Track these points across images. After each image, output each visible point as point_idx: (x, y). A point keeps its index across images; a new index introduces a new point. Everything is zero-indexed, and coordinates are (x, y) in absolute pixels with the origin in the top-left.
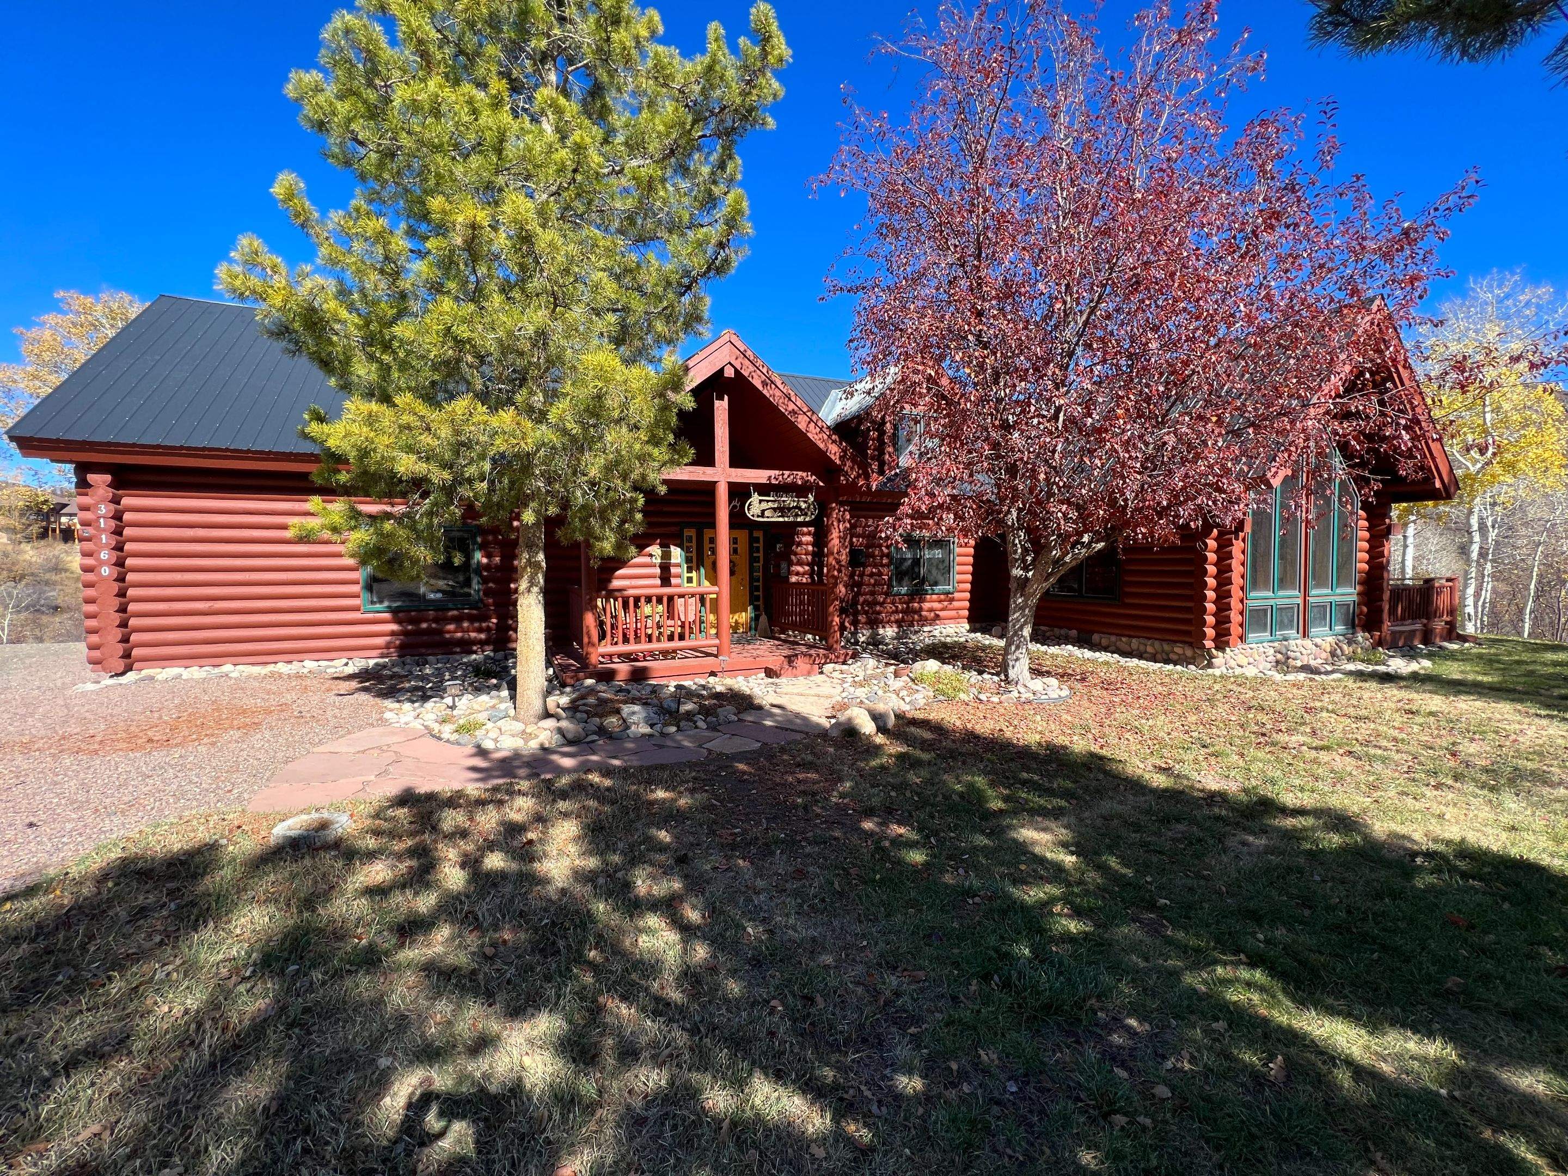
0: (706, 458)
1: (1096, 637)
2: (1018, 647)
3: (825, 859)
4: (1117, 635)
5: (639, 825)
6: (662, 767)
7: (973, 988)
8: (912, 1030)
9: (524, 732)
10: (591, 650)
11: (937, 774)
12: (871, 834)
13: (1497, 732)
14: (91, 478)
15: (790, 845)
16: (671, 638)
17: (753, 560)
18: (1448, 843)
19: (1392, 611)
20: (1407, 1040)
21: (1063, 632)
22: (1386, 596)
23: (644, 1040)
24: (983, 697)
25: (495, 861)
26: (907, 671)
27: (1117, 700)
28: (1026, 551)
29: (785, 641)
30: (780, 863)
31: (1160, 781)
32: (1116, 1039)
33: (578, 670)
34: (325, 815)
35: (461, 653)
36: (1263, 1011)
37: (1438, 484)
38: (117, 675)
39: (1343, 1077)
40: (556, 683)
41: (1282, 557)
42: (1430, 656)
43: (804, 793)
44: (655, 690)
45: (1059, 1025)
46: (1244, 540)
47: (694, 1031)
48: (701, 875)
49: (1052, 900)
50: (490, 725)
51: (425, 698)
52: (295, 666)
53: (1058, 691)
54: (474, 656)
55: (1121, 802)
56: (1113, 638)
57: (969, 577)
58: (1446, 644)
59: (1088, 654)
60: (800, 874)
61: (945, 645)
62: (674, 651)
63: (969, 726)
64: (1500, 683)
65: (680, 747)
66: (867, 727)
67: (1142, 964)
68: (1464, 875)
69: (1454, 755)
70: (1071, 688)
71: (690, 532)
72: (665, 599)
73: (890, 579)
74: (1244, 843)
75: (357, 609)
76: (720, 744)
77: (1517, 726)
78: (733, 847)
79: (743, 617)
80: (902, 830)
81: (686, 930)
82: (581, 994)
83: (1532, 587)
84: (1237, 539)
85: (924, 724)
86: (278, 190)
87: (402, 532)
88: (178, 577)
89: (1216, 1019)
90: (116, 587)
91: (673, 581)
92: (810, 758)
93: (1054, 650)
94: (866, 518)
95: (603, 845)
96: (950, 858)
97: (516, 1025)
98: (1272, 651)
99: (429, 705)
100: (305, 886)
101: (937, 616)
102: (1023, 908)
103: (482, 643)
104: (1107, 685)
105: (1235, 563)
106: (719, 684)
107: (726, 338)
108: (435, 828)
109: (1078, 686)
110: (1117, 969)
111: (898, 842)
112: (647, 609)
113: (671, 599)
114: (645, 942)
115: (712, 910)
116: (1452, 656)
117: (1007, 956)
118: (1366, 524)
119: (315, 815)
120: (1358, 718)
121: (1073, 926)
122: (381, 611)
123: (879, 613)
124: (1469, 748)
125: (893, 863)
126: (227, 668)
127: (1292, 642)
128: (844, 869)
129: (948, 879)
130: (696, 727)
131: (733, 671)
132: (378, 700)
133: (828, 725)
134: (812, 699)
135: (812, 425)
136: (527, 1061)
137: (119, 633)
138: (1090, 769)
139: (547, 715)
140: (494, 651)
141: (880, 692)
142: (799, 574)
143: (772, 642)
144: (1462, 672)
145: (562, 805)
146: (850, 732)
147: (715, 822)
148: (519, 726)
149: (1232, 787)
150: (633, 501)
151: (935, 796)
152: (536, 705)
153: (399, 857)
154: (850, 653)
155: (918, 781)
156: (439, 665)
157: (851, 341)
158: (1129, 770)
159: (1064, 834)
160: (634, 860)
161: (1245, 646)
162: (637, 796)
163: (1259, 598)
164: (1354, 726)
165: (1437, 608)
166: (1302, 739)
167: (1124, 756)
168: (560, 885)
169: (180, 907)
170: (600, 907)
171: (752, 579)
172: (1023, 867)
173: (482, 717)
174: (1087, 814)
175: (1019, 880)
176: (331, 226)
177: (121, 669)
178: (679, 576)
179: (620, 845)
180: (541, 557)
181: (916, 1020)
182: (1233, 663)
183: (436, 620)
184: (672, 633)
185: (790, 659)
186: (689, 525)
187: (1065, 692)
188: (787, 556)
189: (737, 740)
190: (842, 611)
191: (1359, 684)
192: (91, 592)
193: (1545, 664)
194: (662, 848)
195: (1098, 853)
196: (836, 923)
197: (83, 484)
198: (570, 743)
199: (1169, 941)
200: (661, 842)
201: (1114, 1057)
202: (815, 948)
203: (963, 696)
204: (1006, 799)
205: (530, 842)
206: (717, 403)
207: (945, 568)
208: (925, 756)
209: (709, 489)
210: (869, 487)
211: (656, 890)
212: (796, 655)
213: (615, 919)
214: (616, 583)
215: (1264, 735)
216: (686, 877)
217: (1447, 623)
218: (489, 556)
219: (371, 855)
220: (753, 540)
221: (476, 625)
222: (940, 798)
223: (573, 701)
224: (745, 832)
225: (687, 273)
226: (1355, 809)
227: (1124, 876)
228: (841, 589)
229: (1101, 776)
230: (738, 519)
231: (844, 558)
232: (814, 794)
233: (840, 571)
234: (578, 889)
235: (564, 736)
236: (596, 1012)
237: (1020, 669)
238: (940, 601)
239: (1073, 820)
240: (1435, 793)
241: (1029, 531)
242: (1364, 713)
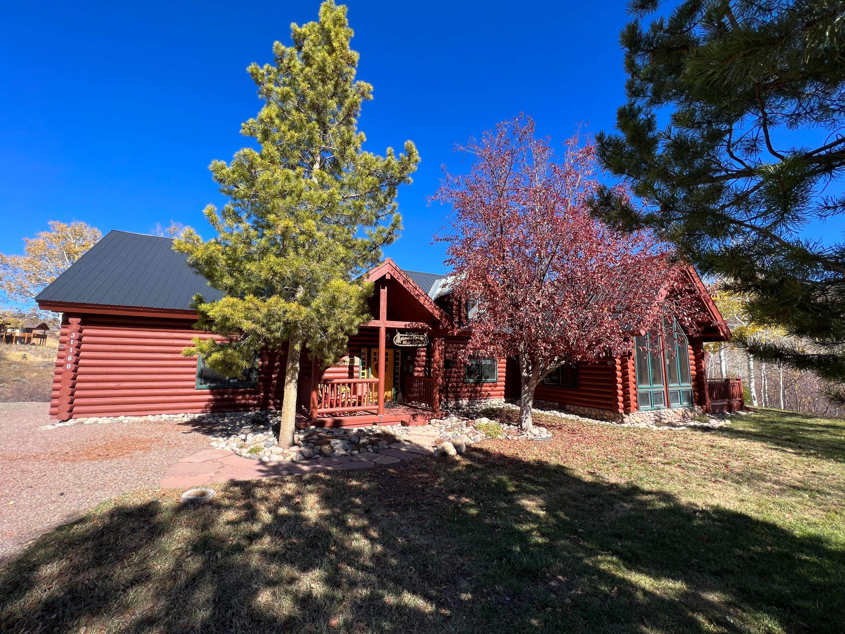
1: (567, 408)
2: (526, 412)
3: (432, 512)
5: (346, 496)
6: (353, 470)
7: (494, 563)
8: (468, 578)
9: (283, 453)
10: (314, 410)
11: (485, 475)
12: (453, 501)
13: (749, 457)
14: (71, 320)
15: (416, 505)
16: (354, 405)
17: (396, 364)
18: (712, 506)
19: (711, 395)
20: (669, 582)
21: (552, 403)
22: (707, 387)
23: (359, 579)
24: (509, 437)
25: (283, 511)
26: (472, 423)
27: (575, 439)
28: (529, 364)
29: (411, 407)
30: (412, 513)
31: (589, 478)
32: (553, 583)
33: (306, 421)
34: (203, 489)
35: (244, 411)
36: (613, 572)
37: (722, 334)
38: (65, 420)
39: (639, 595)
40: (298, 428)
41: (653, 367)
42: (731, 418)
43: (422, 483)
44: (346, 432)
46: (633, 360)
48: (376, 518)
49: (532, 530)
50: (266, 449)
51: (229, 435)
53: (546, 435)
54: (250, 413)
56: (577, 407)
57: (504, 374)
58: (739, 412)
59: (563, 417)
60: (421, 518)
61: (492, 410)
62: (355, 412)
63: (502, 452)
65: (359, 461)
66: (452, 451)
69: (726, 467)
70: (553, 433)
71: (364, 350)
72: (352, 385)
73: (464, 375)
75: (192, 387)
76: (380, 459)
77: (760, 454)
78: (390, 506)
79: (390, 395)
80: (467, 500)
81: (372, 540)
82: (331, 563)
84: (630, 359)
85: (480, 450)
87: (236, 354)
88: (104, 370)
89: (594, 575)
90: (72, 375)
91: (355, 374)
92: (423, 466)
93: (547, 413)
94: (453, 344)
95: (331, 505)
96: (488, 512)
97: (305, 574)
98: (652, 415)
99: (232, 438)
101: (489, 394)
102: (519, 533)
103: (255, 406)
104: (571, 432)
105: (630, 371)
106: (378, 429)
109: (557, 432)
110: (557, 557)
111: (465, 505)
112: (343, 389)
113: (355, 384)
114: (355, 544)
115: (383, 532)
116: (741, 418)
117: (510, 551)
118: (692, 351)
119: (198, 490)
120: (687, 449)
121: (540, 540)
122: (205, 388)
123: (460, 392)
124: (734, 464)
125: (463, 514)
127: (662, 410)
128: (440, 516)
129: (487, 521)
130: (368, 451)
131: (386, 423)
132: (205, 436)
133: (433, 451)
134: (425, 437)
135: (425, 300)
137: (69, 398)
138: (557, 473)
139: (294, 444)
140: (261, 410)
141: (459, 434)
142: (419, 372)
143: (404, 407)
146: (444, 454)
147: (381, 495)
148: (281, 450)
149: (622, 482)
150: (343, 340)
151: (484, 485)
152: (289, 440)
153: (240, 508)
154: (444, 413)
155: (476, 478)
156: (233, 418)
158: (576, 473)
159: (541, 502)
160: (346, 511)
161: (639, 412)
162: (344, 483)
163: (644, 388)
164: (684, 453)
165: (733, 394)
166: (659, 459)
167: (574, 467)
168: (314, 521)
170: (334, 530)
171: (395, 374)
172: (521, 516)
173: (261, 445)
174: (553, 493)
175: (521, 522)
177: (67, 418)
178: (358, 372)
179: (339, 505)
180: (298, 365)
181: (470, 574)
182: (633, 421)
183: (232, 393)
184: (355, 402)
185: (414, 416)
186: (365, 346)
187: (550, 435)
188: (413, 362)
189: (389, 458)
190: (440, 391)
191: (692, 432)
192: (59, 377)
194: (358, 507)
196: (437, 538)
197: (65, 323)
198: (306, 458)
199: (581, 546)
200: (357, 504)
201: (551, 590)
203: (499, 436)
204: (516, 486)
205: (298, 503)
206: (382, 291)
207: (492, 369)
208: (480, 466)
211: (357, 524)
212: (417, 414)
213: (341, 535)
214: (326, 375)
215: (642, 457)
216: (370, 519)
217: (739, 401)
218: (263, 361)
219: (227, 508)
220: (396, 354)
221: (253, 396)
222: (486, 486)
223: (306, 437)
224: (395, 500)
226: (675, 491)
228: (440, 380)
229: (562, 476)
230: (389, 344)
231: (441, 364)
232: (427, 483)
233: (439, 371)
234: (323, 523)
235: (303, 455)
236: (337, 570)
237: (528, 423)
238: (490, 386)
239: (546, 496)
240: (713, 484)
242: (690, 446)
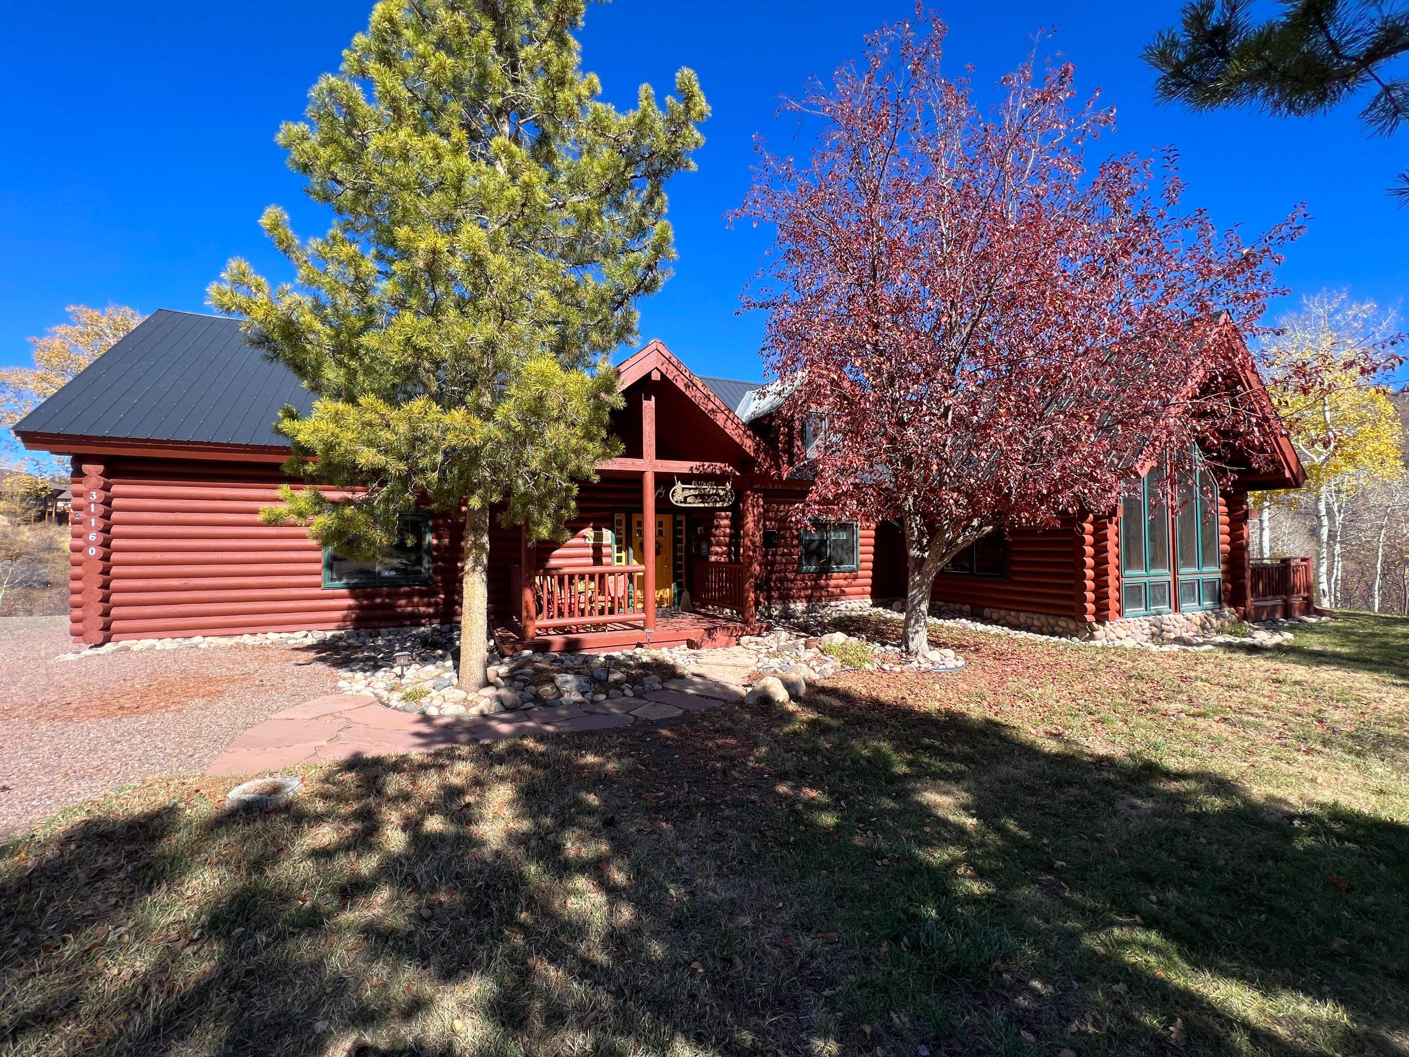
0: (635, 451)
1: (987, 612)
2: (917, 621)
3: (743, 821)
4: (1007, 609)
5: (569, 788)
6: (591, 733)
7: (884, 949)
8: (826, 992)
9: (465, 699)
10: (528, 623)
11: (846, 740)
12: (786, 797)
13: (1358, 700)
14: (86, 468)
15: (711, 808)
16: (601, 612)
17: (676, 541)
18: (1323, 806)
19: (1254, 588)
20: (1299, 1002)
21: (957, 606)
22: (1248, 574)
23: (570, 1003)
24: (886, 667)
25: (434, 824)
26: (816, 643)
27: (1008, 669)
28: (922, 534)
29: (705, 615)
30: (700, 826)
31: (1052, 746)
32: (1022, 1001)
33: (517, 642)
34: (279, 779)
35: (412, 625)
36: (1160, 973)
37: (1288, 474)
38: (96, 646)
39: (1241, 1040)
40: (495, 655)
41: (1152, 539)
42: (1291, 629)
43: (723, 758)
44: (587, 660)
45: (967, 988)
46: (1117, 524)
47: (618, 994)
48: (627, 837)
49: (956, 862)
50: (434, 693)
51: (376, 668)
52: (259, 639)
53: (955, 661)
54: (422, 629)
55: (1016, 767)
56: (1003, 612)
57: (871, 557)
58: (1305, 618)
59: (980, 627)
60: (719, 836)
61: (850, 618)
62: (605, 624)
63: (874, 694)
64: (1357, 654)
65: (609, 714)
66: (781, 695)
67: (1043, 926)
68: (1340, 837)
69: (1321, 721)
70: (966, 659)
71: (619, 516)
72: (597, 577)
73: (800, 558)
74: (1133, 807)
75: (318, 586)
76: (647, 711)
77: (1377, 695)
78: (657, 810)
79: (667, 593)
80: (813, 794)
81: (612, 891)
82: (511, 957)
83: (1379, 565)
84: (1111, 522)
85: (833, 692)
86: (265, 221)
87: (361, 517)
88: (158, 556)
89: (1117, 982)
90: (100, 565)
91: (605, 560)
92: (728, 724)
93: (949, 623)
94: (779, 504)
95: (536, 808)
96: (859, 820)
97: (449, 988)
98: (1147, 624)
99: (380, 674)
100: (256, 848)
101: (843, 593)
102: (929, 869)
103: (430, 617)
104: (998, 656)
105: (1110, 545)
106: (645, 655)
107: (654, 346)
108: (379, 792)
109: (973, 656)
110: (1018, 930)
111: (811, 805)
112: (581, 586)
113: (602, 576)
114: (573, 903)
115: (637, 872)
116: (1311, 628)
117: (914, 918)
118: (1226, 509)
119: (269, 780)
120: (1230, 687)
121: (976, 888)
122: (339, 587)
123: (791, 589)
124: (1335, 715)
125: (806, 826)
126: (197, 639)
127: (1165, 617)
128: (760, 832)
129: (858, 841)
130: (624, 695)
131: (658, 643)
132: (333, 669)
133: (744, 693)
134: (730, 669)
135: (729, 422)
136: (458, 1024)
137: (101, 607)
138: (986, 735)
139: (487, 683)
140: (441, 624)
141: (792, 663)
142: (718, 554)
143: (694, 615)
144: (1322, 644)
145: (499, 770)
146: (765, 700)
147: (640, 786)
148: (461, 694)
149: (1118, 752)
150: (569, 490)
151: (845, 761)
152: (479, 675)
153: (345, 820)
154: (765, 626)
155: (828, 746)
156: (391, 637)
157: (763, 349)
158: (1023, 736)
159: (965, 797)
160: (564, 823)
161: (1123, 620)
162: (568, 761)
163: (1135, 576)
164: (1227, 694)
165: (1295, 585)
166: (1180, 706)
167: (1017, 723)
168: (495, 847)
169: (136, 869)
170: (532, 869)
171: (675, 558)
172: (928, 829)
173: (427, 686)
174: (985, 778)
175: (925, 843)
176: (310, 251)
177: (100, 641)
178: (610, 556)
179: (552, 809)
180: (485, 539)
181: (831, 983)
182: (1112, 636)
183: (389, 596)
184: (603, 608)
185: (710, 632)
186: (620, 510)
187: (961, 663)
188: (707, 537)
189: (663, 708)
190: (757, 588)
191: (1228, 655)
192: (78, 570)
193: (1396, 636)
194: (591, 811)
195: (996, 816)
196: (753, 885)
197: (78, 474)
198: (507, 710)
199: (1067, 902)
200: (589, 806)
201: (1021, 1019)
202: (733, 908)
203: (867, 666)
204: (910, 764)
205: (468, 805)
206: (645, 403)
207: (850, 548)
208: (834, 723)
209: (637, 478)
210: (780, 476)
211: (584, 852)
212: (715, 628)
213: (546, 881)
214: (553, 562)
215: (1144, 702)
216: (613, 839)
217: (1304, 598)
218: (439, 537)
219: (319, 819)
220: (676, 523)
221: (426, 600)
222: (849, 763)
223: (511, 671)
224: (668, 794)
225: (619, 292)
226: (1233, 772)
227: (1022, 838)
228: (756, 568)
229: (997, 742)
230: (663, 505)
231: (758, 539)
232: (732, 759)
233: (754, 551)
234: (513, 852)
235: (502, 704)
236: (525, 973)
237: (919, 640)
238: (845, 579)
239: (972, 784)
240: (1307, 758)
241: (924, 516)
242: (1235, 682)
